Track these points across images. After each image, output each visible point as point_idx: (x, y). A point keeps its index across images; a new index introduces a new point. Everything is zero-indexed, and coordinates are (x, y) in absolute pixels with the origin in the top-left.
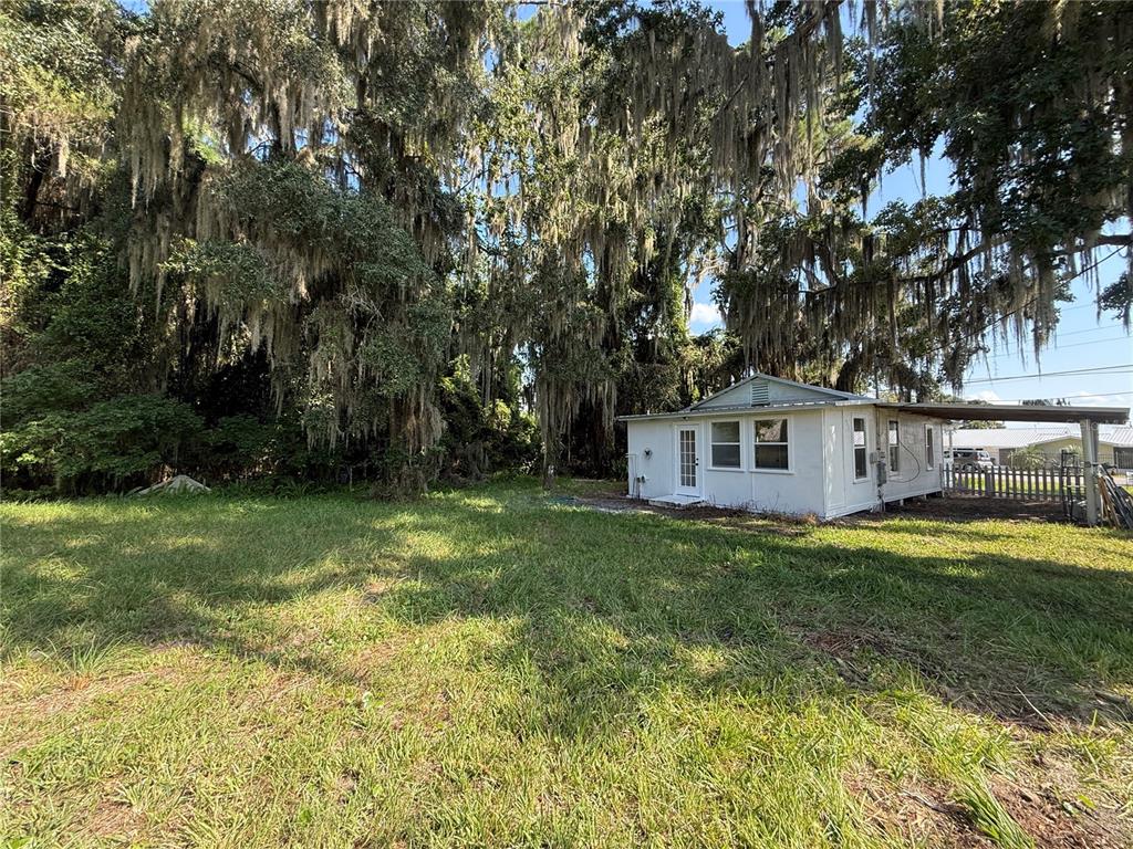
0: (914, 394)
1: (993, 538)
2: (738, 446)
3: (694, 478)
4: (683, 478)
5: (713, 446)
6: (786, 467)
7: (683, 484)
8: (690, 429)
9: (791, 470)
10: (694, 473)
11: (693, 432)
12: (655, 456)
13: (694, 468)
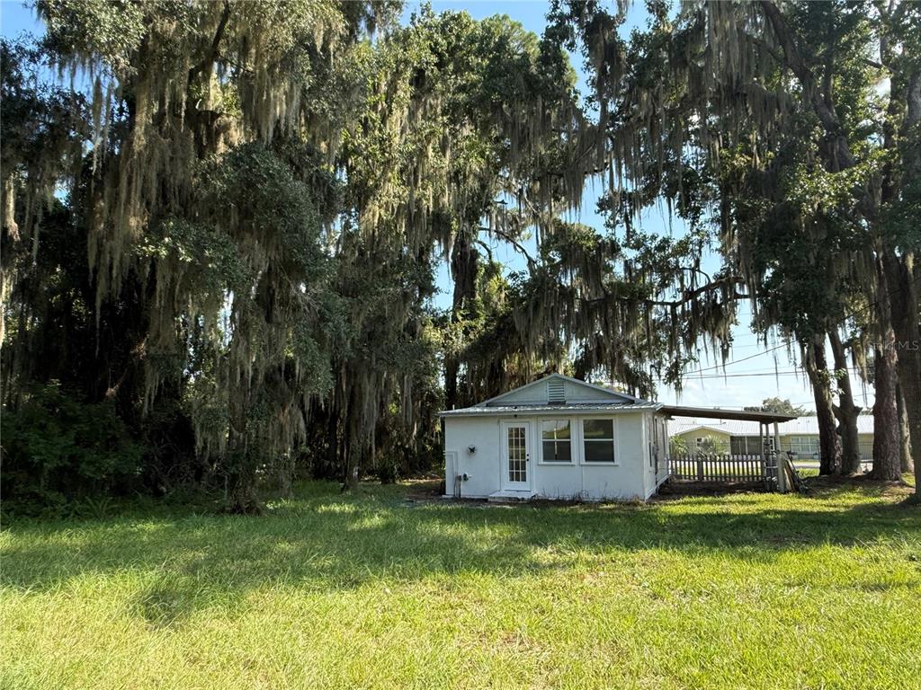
0: (637, 391)
1: (753, 503)
2: (570, 442)
3: (524, 474)
4: (512, 474)
5: (544, 442)
6: (613, 460)
7: (512, 480)
8: (519, 426)
9: (617, 462)
10: (524, 468)
11: (523, 429)
12: (478, 453)
13: (524, 463)
